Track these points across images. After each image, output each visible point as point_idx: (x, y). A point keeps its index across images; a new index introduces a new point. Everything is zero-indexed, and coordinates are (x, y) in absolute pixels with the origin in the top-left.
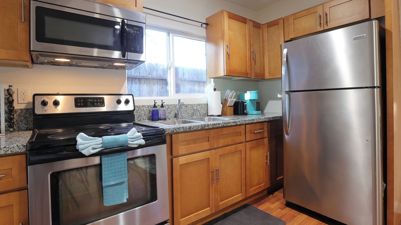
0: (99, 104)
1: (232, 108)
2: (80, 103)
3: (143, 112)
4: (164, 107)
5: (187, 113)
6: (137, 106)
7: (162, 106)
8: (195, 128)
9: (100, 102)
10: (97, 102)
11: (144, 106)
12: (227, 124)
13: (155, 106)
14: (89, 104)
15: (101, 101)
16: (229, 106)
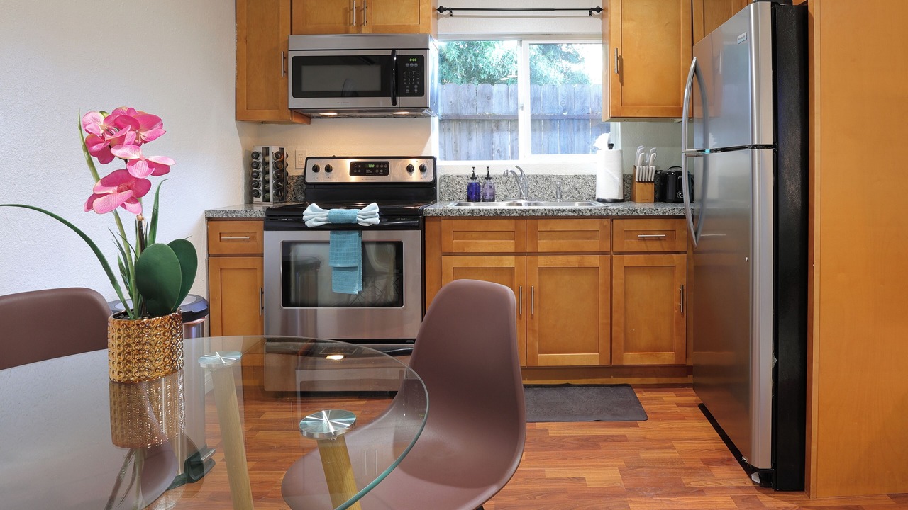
0: (381, 171)
1: (651, 188)
2: (357, 169)
3: (458, 187)
4: (490, 178)
5: (548, 193)
6: (449, 177)
7: (488, 177)
8: (482, 214)
9: (383, 169)
10: (380, 169)
11: (461, 176)
12: (555, 213)
13: (474, 177)
14: (368, 170)
15: (386, 166)
16: (642, 182)
